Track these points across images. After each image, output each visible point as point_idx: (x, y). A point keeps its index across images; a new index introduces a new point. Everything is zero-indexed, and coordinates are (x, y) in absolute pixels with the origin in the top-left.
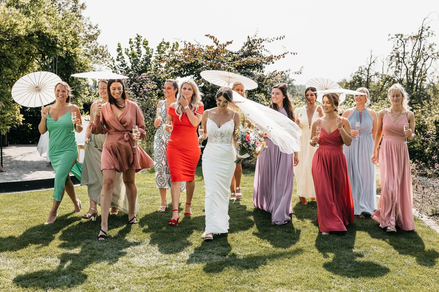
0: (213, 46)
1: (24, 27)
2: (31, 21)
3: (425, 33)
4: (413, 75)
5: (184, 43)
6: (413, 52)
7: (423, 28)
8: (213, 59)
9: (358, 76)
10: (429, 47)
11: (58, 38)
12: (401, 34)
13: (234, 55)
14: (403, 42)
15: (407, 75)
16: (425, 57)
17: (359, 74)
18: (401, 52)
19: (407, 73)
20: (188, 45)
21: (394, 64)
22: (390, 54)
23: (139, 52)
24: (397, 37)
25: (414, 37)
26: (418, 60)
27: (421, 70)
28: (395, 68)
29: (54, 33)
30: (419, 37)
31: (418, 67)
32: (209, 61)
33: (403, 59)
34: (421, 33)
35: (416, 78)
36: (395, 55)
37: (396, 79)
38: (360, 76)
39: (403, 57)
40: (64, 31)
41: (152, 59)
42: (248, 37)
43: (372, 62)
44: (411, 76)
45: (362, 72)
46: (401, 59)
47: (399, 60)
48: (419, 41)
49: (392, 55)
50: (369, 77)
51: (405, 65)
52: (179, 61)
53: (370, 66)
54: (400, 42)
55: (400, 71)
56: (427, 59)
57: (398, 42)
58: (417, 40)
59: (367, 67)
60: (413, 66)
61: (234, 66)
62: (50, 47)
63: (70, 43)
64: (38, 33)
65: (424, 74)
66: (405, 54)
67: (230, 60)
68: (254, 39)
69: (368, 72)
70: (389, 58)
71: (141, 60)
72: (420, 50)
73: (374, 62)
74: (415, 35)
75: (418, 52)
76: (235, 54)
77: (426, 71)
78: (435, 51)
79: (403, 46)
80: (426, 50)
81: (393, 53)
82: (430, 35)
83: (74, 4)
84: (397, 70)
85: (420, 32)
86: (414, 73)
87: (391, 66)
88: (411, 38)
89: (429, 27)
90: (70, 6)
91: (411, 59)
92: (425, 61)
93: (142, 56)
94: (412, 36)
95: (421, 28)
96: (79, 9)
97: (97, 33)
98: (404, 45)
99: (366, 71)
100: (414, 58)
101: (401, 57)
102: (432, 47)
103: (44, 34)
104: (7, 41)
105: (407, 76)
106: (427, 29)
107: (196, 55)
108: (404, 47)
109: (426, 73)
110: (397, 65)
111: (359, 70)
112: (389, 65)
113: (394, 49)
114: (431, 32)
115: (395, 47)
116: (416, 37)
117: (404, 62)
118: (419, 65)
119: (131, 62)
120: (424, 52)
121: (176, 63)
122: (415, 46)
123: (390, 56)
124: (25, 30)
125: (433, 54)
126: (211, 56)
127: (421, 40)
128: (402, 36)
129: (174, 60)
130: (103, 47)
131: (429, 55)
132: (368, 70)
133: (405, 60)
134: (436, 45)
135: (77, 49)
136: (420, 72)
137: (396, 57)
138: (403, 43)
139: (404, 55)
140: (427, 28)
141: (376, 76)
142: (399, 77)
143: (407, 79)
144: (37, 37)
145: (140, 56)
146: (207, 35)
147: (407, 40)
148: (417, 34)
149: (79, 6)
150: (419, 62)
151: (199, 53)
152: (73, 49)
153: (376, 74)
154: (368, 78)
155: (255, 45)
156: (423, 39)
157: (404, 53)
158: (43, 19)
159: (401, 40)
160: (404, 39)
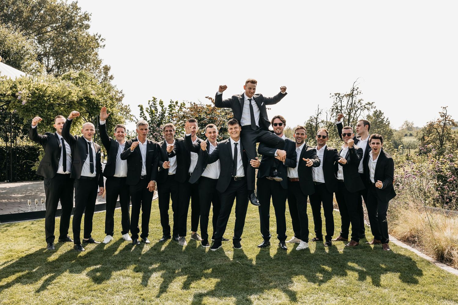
0: (211, 105)
1: (76, 94)
2: (81, 89)
3: (355, 92)
5: (190, 104)
6: (347, 105)
7: (353, 88)
8: (212, 114)
9: (309, 123)
10: (358, 102)
11: (101, 101)
12: (338, 93)
13: (226, 111)
14: (340, 98)
15: (344, 121)
16: (356, 109)
17: (310, 122)
18: (339, 106)
20: (194, 105)
21: (335, 114)
22: (331, 108)
23: (156, 110)
24: (336, 95)
26: (351, 111)
27: (354, 118)
28: (335, 117)
29: (98, 98)
30: (351, 95)
31: (351, 116)
32: (209, 116)
33: (341, 110)
34: (353, 92)
36: (335, 108)
38: (311, 123)
40: (105, 96)
41: (166, 114)
44: (347, 123)
45: (312, 121)
46: (339, 111)
47: (338, 111)
49: (333, 108)
52: (187, 116)
53: (317, 116)
54: (338, 98)
56: (358, 110)
57: (337, 99)
58: (350, 97)
59: (316, 117)
60: (348, 115)
61: (227, 119)
62: (94, 108)
63: (109, 105)
64: (86, 98)
65: (356, 121)
66: (342, 107)
67: (223, 114)
69: (317, 121)
70: (331, 110)
71: (158, 115)
72: (352, 104)
73: (320, 113)
74: (348, 94)
75: (351, 106)
77: (357, 119)
78: (362, 105)
79: (340, 101)
80: (357, 104)
82: (359, 93)
83: (105, 76)
85: (352, 91)
86: (349, 120)
87: (333, 115)
88: (346, 96)
89: (358, 88)
90: (102, 77)
91: (346, 110)
92: (356, 112)
93: (159, 113)
94: (347, 94)
95: (352, 89)
96: (108, 79)
97: (122, 96)
98: (341, 101)
99: (315, 119)
100: (348, 110)
101: (339, 109)
102: (361, 102)
103: (90, 98)
104: (64, 104)
105: (344, 123)
106: (356, 90)
107: (199, 112)
108: (341, 102)
109: (357, 120)
111: (310, 119)
112: (331, 115)
113: (334, 103)
114: (359, 92)
116: (349, 95)
118: (352, 114)
119: (150, 117)
120: (355, 105)
121: (185, 118)
122: (348, 101)
124: (77, 96)
125: (361, 107)
126: (210, 112)
129: (184, 115)
130: (126, 106)
131: (359, 107)
132: (316, 119)
133: (342, 111)
134: (363, 100)
135: (114, 109)
136: (353, 119)
137: (336, 109)
139: (341, 108)
141: (323, 122)
143: (344, 124)
144: (86, 101)
145: (157, 113)
146: (206, 97)
147: (343, 97)
148: (350, 93)
149: (108, 78)
151: (201, 110)
152: (111, 109)
153: (322, 122)
154: (316, 125)
156: (354, 96)
157: (341, 106)
158: (89, 89)
159: (339, 97)
160: (341, 97)
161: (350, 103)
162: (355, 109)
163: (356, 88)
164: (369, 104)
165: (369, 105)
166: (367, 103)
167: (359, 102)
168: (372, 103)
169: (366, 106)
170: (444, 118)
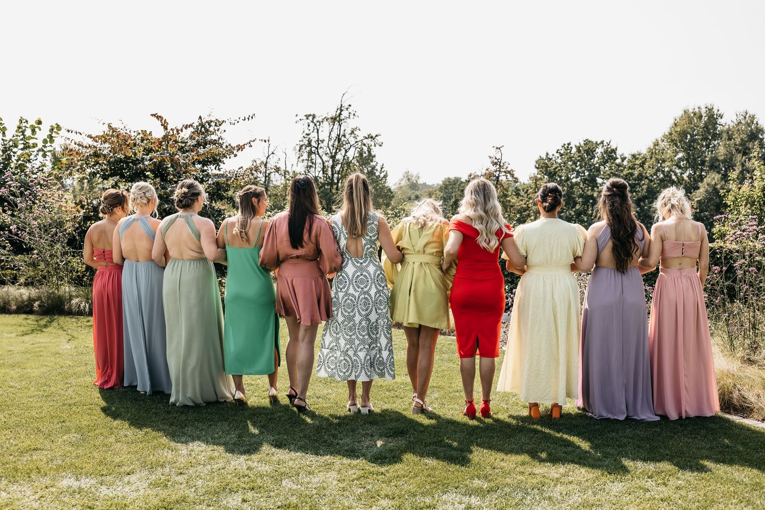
3: (345, 114)
4: (332, 171)
6: (329, 139)
7: (342, 106)
10: (350, 132)
12: (312, 114)
14: (315, 125)
15: (323, 171)
16: (347, 146)
18: (314, 140)
19: (323, 169)
21: (305, 156)
22: (298, 143)
24: (307, 119)
25: (332, 118)
26: (338, 151)
28: (306, 161)
30: (338, 119)
31: (337, 161)
33: (317, 148)
34: (340, 114)
35: (336, 176)
36: (307, 143)
39: (316, 146)
42: (200, 117)
43: (270, 153)
44: (330, 173)
46: (313, 149)
47: (311, 151)
48: (338, 124)
49: (302, 143)
50: (267, 175)
51: (320, 156)
53: (267, 158)
54: (312, 125)
55: (314, 166)
56: (349, 149)
57: (309, 126)
58: (334, 122)
59: (264, 160)
60: (331, 159)
66: (320, 142)
68: (209, 119)
69: (266, 168)
70: (298, 148)
72: (339, 136)
73: (273, 153)
74: (332, 116)
76: (182, 142)
78: (358, 139)
79: (316, 131)
80: (347, 136)
81: (302, 141)
82: (352, 116)
84: (310, 164)
85: (339, 111)
86: (333, 168)
87: (301, 158)
88: (327, 120)
89: (350, 106)
91: (328, 149)
92: (346, 152)
94: (327, 117)
95: (339, 107)
98: (318, 130)
99: (263, 166)
100: (331, 148)
101: (314, 147)
102: (355, 132)
105: (323, 173)
106: (347, 109)
108: (318, 133)
110: (309, 157)
112: (299, 158)
113: (304, 135)
114: (353, 113)
115: (305, 133)
116: (334, 119)
117: (318, 154)
118: (339, 157)
120: (344, 139)
122: (332, 131)
123: (299, 146)
125: (356, 142)
127: (340, 123)
128: (314, 117)
131: (352, 143)
132: (266, 165)
133: (320, 151)
134: (360, 130)
137: (307, 146)
138: (315, 127)
139: (319, 144)
140: (347, 107)
141: (277, 172)
142: (314, 174)
143: (324, 176)
146: (153, 115)
147: (321, 124)
148: (334, 115)
150: (339, 153)
154: (266, 177)
155: (211, 129)
156: (342, 122)
157: (318, 141)
159: (312, 122)
160: (317, 121)
161: (334, 135)
162: (344, 147)
163: (345, 105)
164: (371, 137)
165: (370, 139)
166: (367, 136)
167: (351, 134)
168: (377, 136)
169: (365, 141)
170: (498, 166)
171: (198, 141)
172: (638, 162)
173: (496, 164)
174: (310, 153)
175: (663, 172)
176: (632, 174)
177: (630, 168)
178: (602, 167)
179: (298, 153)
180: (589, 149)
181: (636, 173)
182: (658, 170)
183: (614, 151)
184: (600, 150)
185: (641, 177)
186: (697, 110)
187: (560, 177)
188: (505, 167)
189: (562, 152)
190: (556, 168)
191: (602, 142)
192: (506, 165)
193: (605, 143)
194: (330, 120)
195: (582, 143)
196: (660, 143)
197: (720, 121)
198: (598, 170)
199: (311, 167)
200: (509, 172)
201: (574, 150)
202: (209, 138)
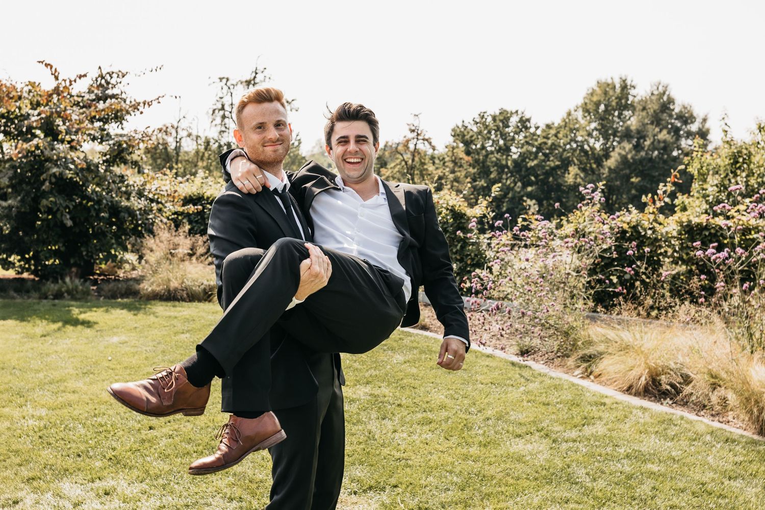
3: (259, 77)
7: (256, 69)
9: (162, 138)
12: (225, 77)
14: (229, 88)
18: (227, 104)
21: (218, 121)
22: (212, 106)
24: (221, 81)
25: (246, 81)
28: (220, 126)
30: (252, 82)
33: (231, 112)
34: (255, 77)
36: (220, 107)
37: (222, 143)
39: (230, 110)
42: (100, 68)
43: (181, 117)
45: (167, 132)
46: (227, 114)
47: (224, 115)
49: (215, 107)
50: (178, 140)
53: (178, 123)
54: (225, 88)
55: (227, 131)
57: (222, 89)
58: (249, 86)
59: (175, 124)
68: (110, 70)
69: (177, 132)
70: (211, 112)
73: (184, 117)
74: (244, 80)
76: (77, 96)
79: (230, 94)
81: (215, 104)
82: (267, 79)
84: (223, 129)
85: (254, 74)
87: (214, 123)
88: (241, 83)
89: (265, 68)
95: (254, 70)
98: (232, 93)
99: (173, 130)
101: (227, 111)
106: (262, 72)
108: (231, 96)
110: (222, 122)
112: (212, 122)
113: (217, 98)
114: (268, 76)
115: (218, 96)
116: (248, 82)
123: (212, 109)
126: (45, 99)
128: (228, 80)
132: (176, 129)
137: (220, 110)
138: (229, 90)
139: (232, 108)
140: (262, 70)
141: (189, 137)
142: (227, 139)
146: (39, 61)
147: (235, 87)
148: (249, 77)
153: (189, 135)
154: (177, 142)
155: (113, 81)
157: (232, 104)
159: (226, 85)
160: (231, 85)
163: (260, 68)
170: (416, 134)
171: (96, 95)
172: (553, 132)
173: (413, 131)
174: (224, 117)
175: (576, 142)
176: (545, 143)
177: (544, 137)
178: (516, 136)
179: (211, 117)
180: (504, 118)
181: (550, 142)
182: (571, 140)
183: (528, 120)
184: (514, 120)
185: (554, 147)
186: (610, 81)
187: (476, 145)
188: (422, 135)
189: (478, 120)
190: (472, 136)
191: (517, 112)
192: (424, 132)
193: (519, 112)
194: (244, 84)
195: (497, 113)
196: (573, 112)
197: (632, 92)
198: (513, 139)
199: (224, 132)
200: (427, 140)
201: (489, 119)
202: (109, 92)
